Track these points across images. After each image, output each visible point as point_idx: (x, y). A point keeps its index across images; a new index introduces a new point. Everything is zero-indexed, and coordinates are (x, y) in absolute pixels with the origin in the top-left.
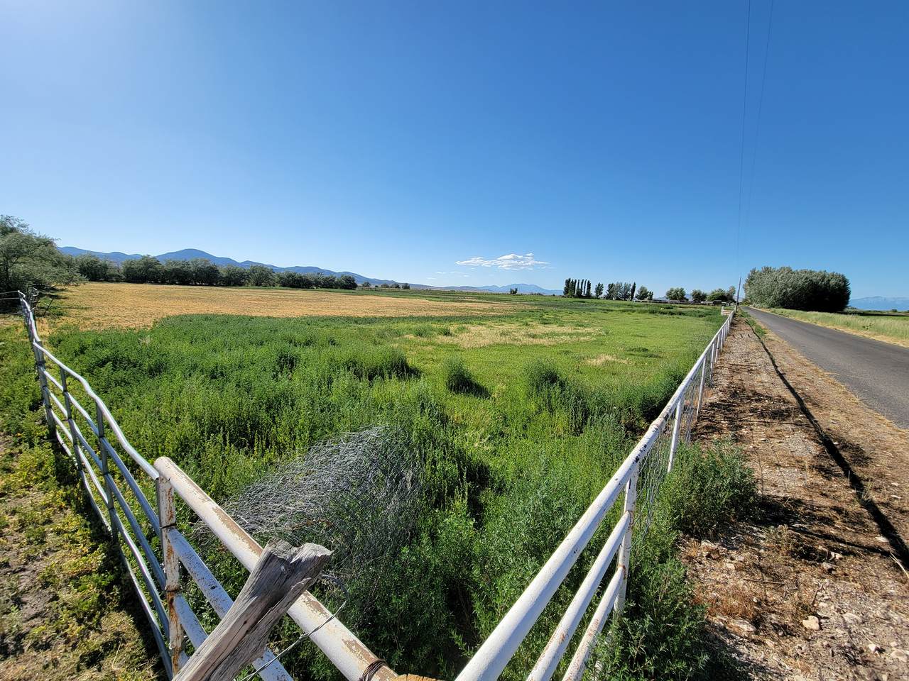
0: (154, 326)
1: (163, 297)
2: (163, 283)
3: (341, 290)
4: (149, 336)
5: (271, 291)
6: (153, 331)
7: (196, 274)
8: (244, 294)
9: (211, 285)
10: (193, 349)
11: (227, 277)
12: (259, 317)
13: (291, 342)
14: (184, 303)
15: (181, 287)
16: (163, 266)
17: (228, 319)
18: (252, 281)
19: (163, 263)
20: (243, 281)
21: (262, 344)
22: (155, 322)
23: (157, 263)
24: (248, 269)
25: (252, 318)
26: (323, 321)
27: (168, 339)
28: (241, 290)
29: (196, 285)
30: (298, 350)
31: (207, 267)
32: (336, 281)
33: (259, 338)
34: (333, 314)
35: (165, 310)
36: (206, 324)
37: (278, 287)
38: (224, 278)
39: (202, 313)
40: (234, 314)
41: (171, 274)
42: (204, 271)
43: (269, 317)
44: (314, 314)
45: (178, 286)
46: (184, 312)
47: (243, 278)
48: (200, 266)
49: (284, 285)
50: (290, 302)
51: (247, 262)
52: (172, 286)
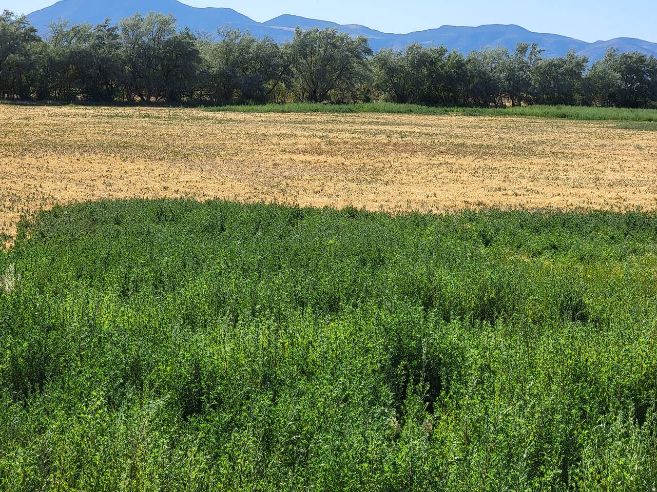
0: (21, 236)
1: (42, 144)
2: (42, 99)
3: (603, 111)
4: (12, 267)
5: (360, 117)
6: (18, 254)
7: (134, 65)
8: (272, 130)
9: (173, 101)
10: (129, 315)
11: (222, 74)
12: (318, 211)
13: (428, 304)
14: (99, 165)
15: (91, 110)
16: (45, 46)
17: (224, 218)
18: (298, 83)
19: (45, 34)
20: (269, 85)
21: (333, 307)
22: (24, 226)
23: (30, 36)
24: (285, 41)
25: (297, 214)
26: (537, 231)
27: (60, 280)
28: (264, 116)
29: (131, 103)
30: (454, 333)
31: (168, 43)
32: (585, 74)
33: (325, 283)
34: (575, 201)
35: (48, 187)
36: (162, 232)
37: (380, 103)
38: (215, 77)
39: (150, 196)
40: (240, 199)
41: (66, 71)
42: (157, 57)
43: (352, 213)
44: (506, 201)
45: (81, 110)
46: (100, 193)
47: (270, 76)
48: (145, 39)
49: (400, 98)
50: (420, 158)
51: (285, 19)
52: (66, 109)
